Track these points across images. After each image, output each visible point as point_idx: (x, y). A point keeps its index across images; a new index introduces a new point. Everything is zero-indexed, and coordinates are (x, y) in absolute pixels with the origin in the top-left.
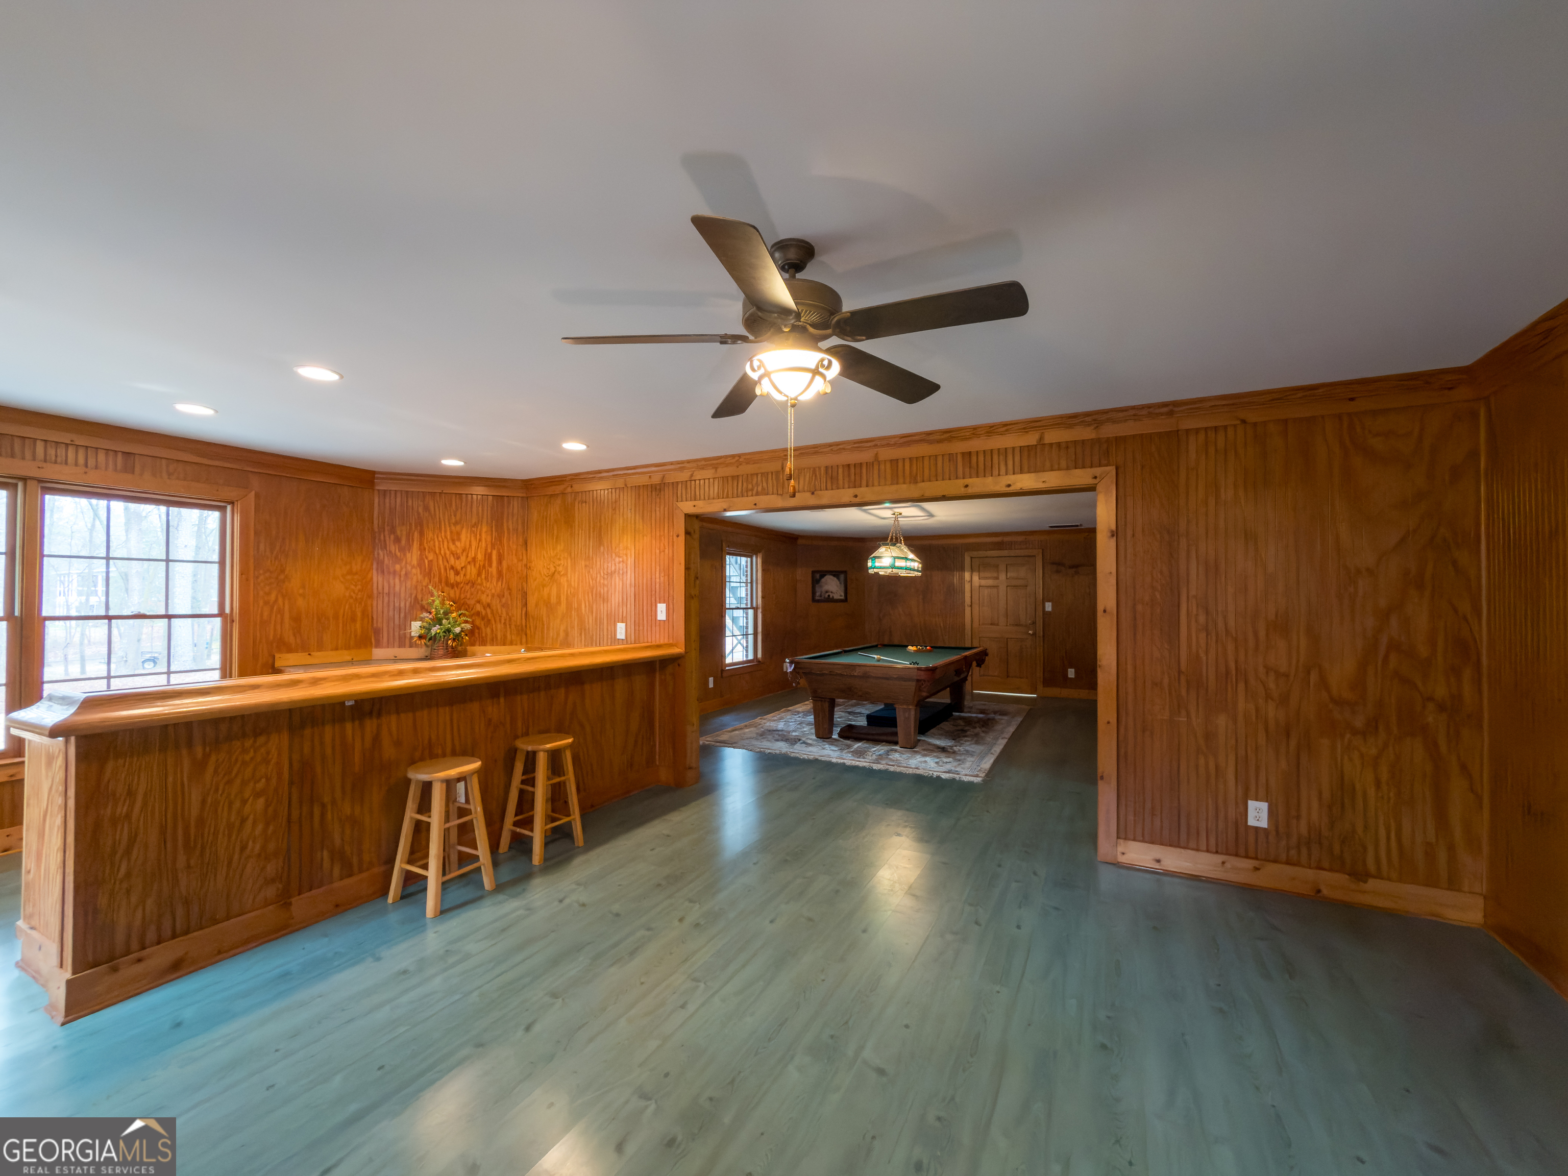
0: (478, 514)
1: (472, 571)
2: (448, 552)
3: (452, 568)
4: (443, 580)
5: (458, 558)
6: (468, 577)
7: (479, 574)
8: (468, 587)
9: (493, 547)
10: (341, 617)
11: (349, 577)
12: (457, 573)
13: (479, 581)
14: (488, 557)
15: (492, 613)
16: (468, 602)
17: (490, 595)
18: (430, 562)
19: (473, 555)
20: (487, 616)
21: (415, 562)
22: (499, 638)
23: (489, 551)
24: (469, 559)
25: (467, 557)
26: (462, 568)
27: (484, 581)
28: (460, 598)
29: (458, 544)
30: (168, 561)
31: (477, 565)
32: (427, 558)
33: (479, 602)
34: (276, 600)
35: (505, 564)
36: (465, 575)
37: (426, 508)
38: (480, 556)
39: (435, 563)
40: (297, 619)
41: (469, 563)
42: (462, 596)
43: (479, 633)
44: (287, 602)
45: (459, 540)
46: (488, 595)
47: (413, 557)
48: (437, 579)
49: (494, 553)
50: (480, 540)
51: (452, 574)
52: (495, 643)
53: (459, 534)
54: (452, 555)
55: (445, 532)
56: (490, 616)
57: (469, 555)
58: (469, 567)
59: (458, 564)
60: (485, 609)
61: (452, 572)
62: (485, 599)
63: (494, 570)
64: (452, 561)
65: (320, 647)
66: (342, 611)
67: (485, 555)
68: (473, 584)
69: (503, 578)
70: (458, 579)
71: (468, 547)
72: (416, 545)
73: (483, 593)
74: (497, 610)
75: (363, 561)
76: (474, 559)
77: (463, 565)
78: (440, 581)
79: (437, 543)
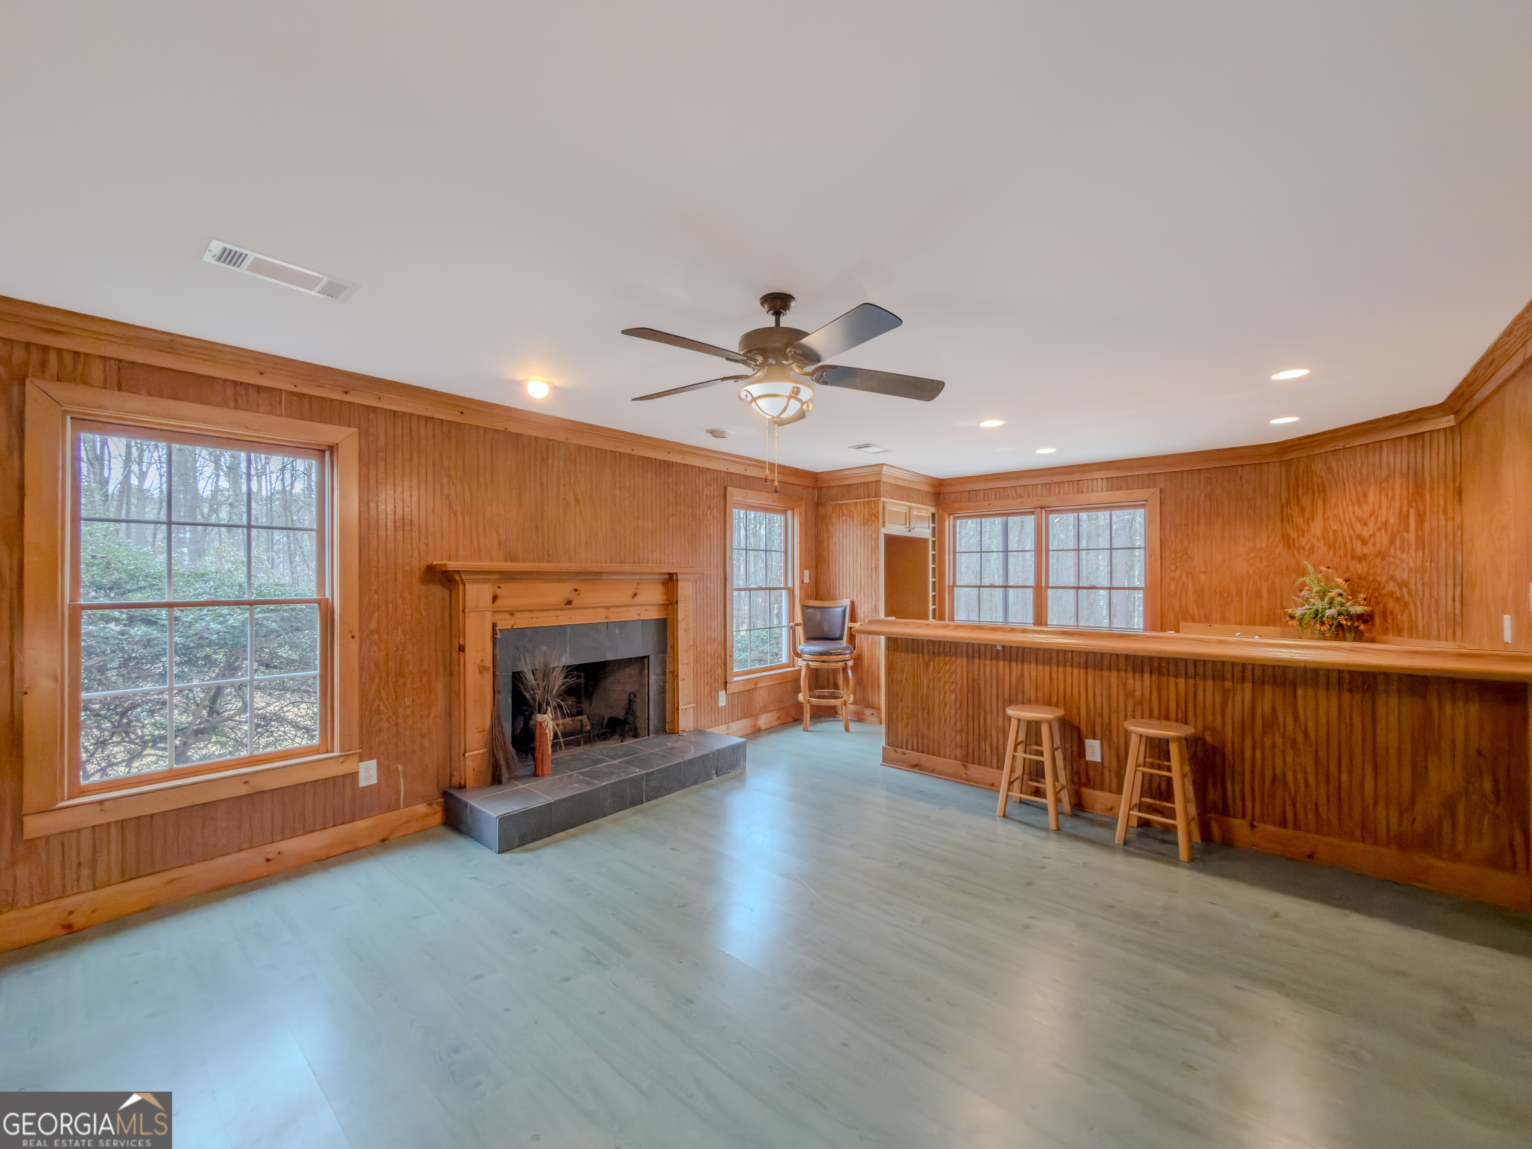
0: (1389, 466)
1: (1382, 539)
2: (1353, 519)
3: (1359, 537)
4: (1349, 555)
5: (1366, 524)
6: (1378, 546)
7: (1392, 542)
8: (1378, 560)
9: (1410, 505)
10: (1245, 592)
11: (1252, 554)
12: (1364, 542)
13: (1392, 551)
14: (1404, 518)
15: (1410, 593)
16: (1378, 579)
17: (1407, 570)
18: (1335, 532)
19: (1384, 520)
20: (1403, 599)
21: (1319, 533)
22: (1420, 629)
23: (1405, 510)
24: (1379, 524)
25: (1376, 521)
26: (1371, 536)
27: (1399, 552)
28: (1368, 573)
29: (1364, 506)
30: (1111, 549)
31: (1390, 532)
32: (1330, 527)
33: (1392, 578)
34: (1181, 577)
35: (1427, 526)
36: (1374, 545)
37: (1330, 469)
38: (1393, 520)
39: (1339, 533)
40: (1200, 594)
41: (1379, 529)
42: (1372, 571)
43: (1393, 620)
44: (1190, 578)
45: (1367, 502)
46: (1404, 570)
47: (1317, 528)
48: (1342, 553)
49: (1412, 512)
50: (1393, 498)
51: (1358, 545)
52: (1414, 636)
53: (1365, 495)
54: (1358, 522)
55: (1350, 494)
56: (1406, 597)
57: (1379, 519)
58: (1378, 535)
59: (1366, 533)
60: (1400, 588)
61: (1359, 543)
62: (1401, 574)
63: (1412, 536)
64: (1358, 528)
65: (1223, 620)
66: (1245, 587)
67: (1400, 517)
68: (1382, 555)
69: (1424, 548)
70: (1365, 551)
71: (1377, 507)
72: (1319, 517)
73: (1397, 566)
74: (1416, 589)
75: (1268, 538)
76: (1386, 524)
77: (1371, 532)
78: (1346, 555)
79: (1341, 511)
